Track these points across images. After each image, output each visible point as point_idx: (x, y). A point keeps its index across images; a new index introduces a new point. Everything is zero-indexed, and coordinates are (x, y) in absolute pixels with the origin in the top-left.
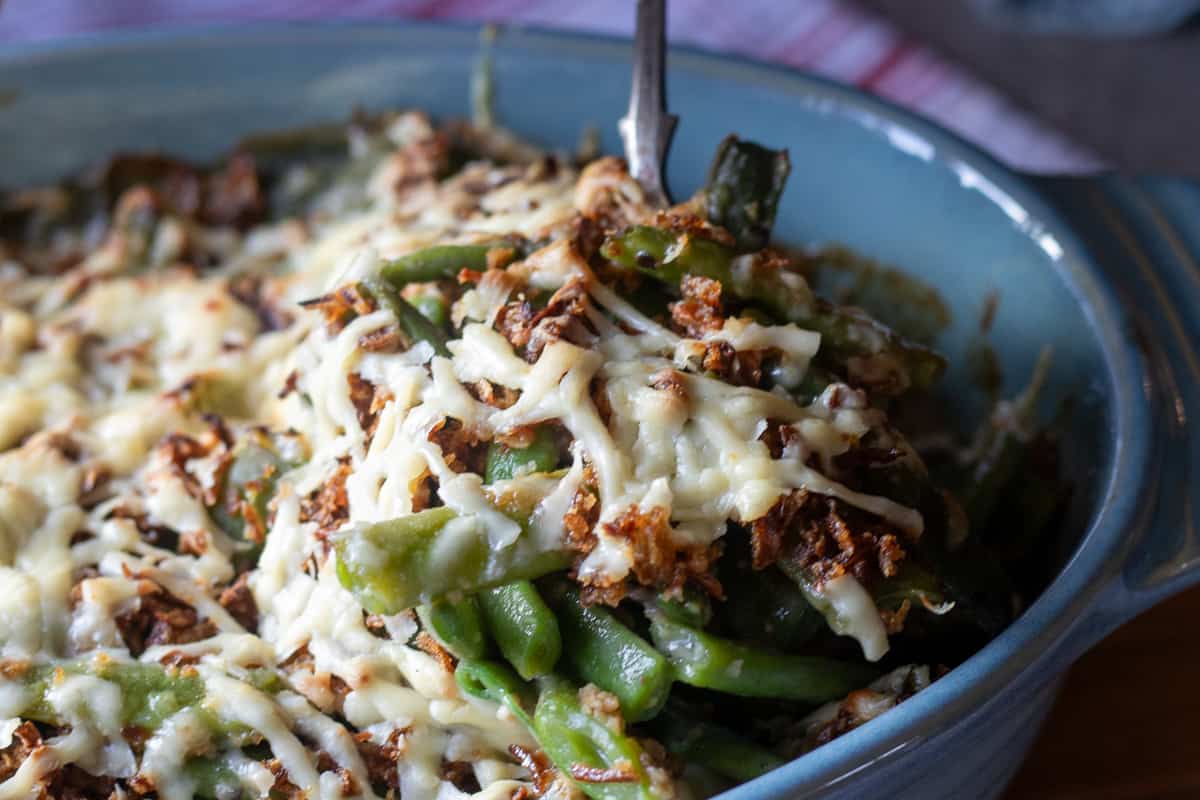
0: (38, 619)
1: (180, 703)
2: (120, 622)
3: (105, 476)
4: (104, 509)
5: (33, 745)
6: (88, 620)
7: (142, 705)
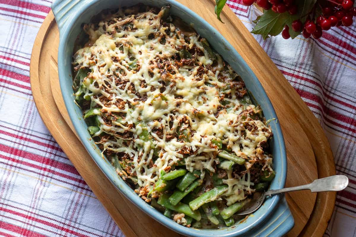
0: (148, 118)
1: (144, 140)
2: (154, 128)
3: (177, 111)
4: (172, 115)
5: (129, 127)
6: (152, 124)
7: (142, 136)
